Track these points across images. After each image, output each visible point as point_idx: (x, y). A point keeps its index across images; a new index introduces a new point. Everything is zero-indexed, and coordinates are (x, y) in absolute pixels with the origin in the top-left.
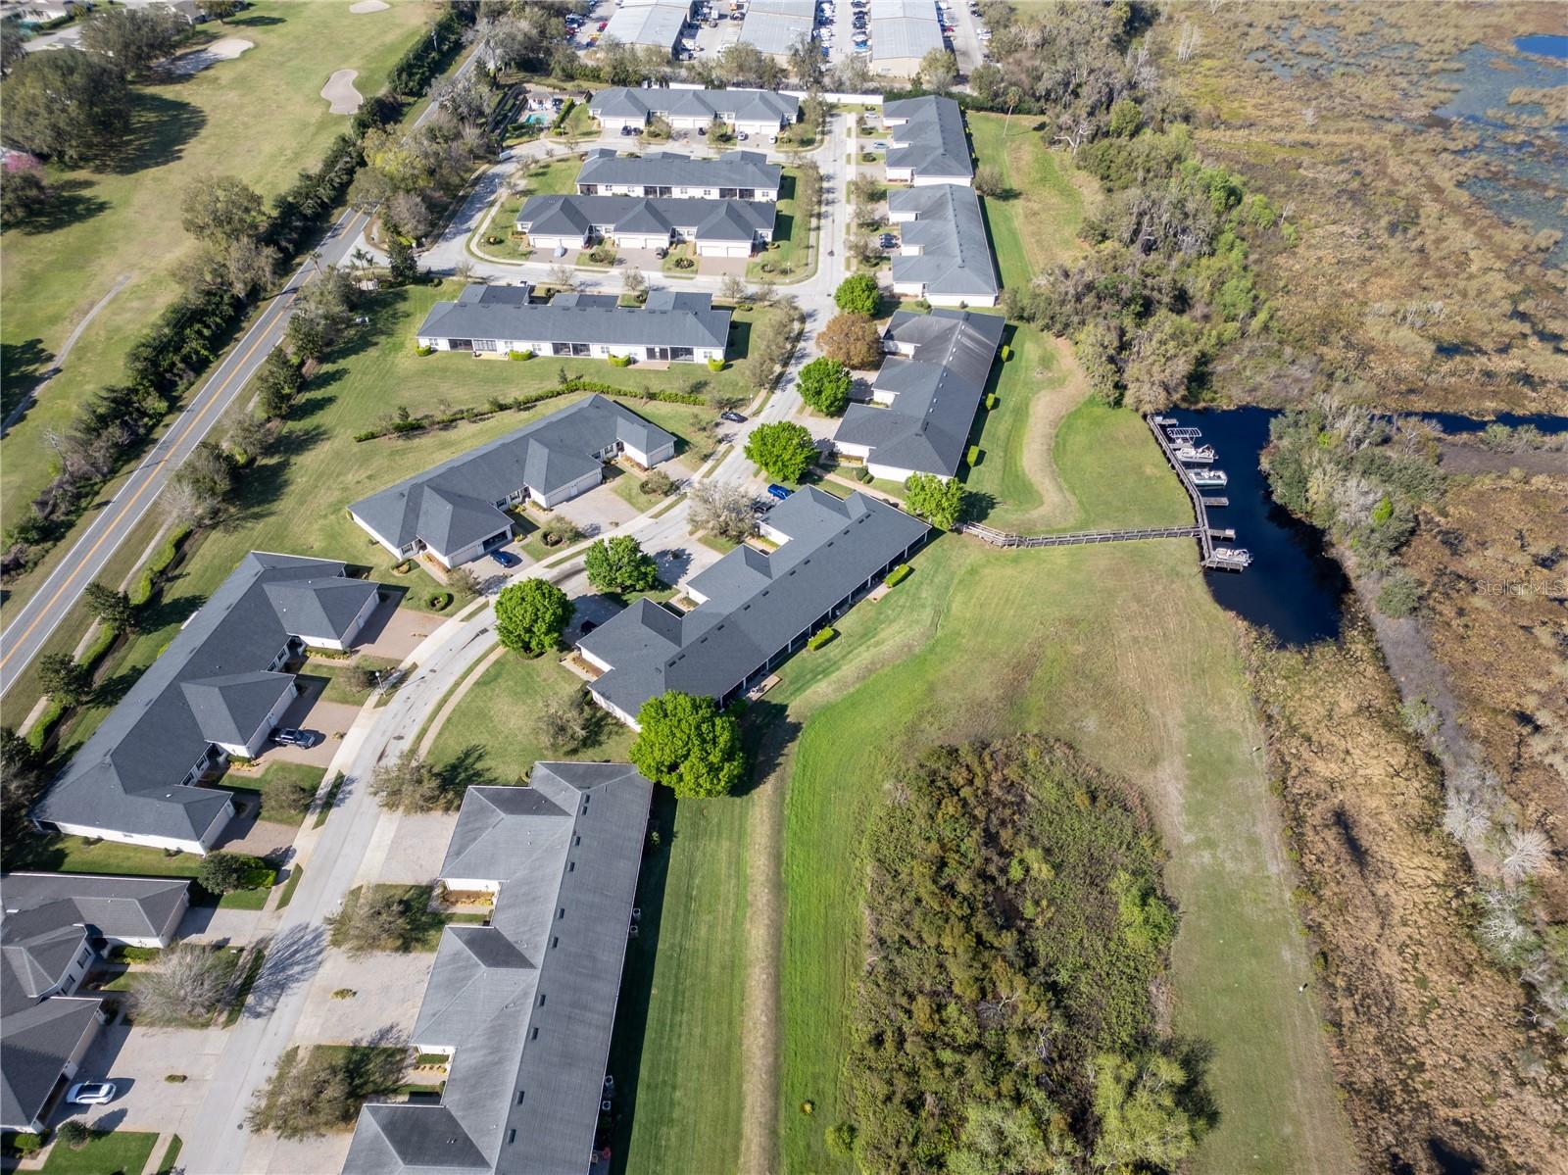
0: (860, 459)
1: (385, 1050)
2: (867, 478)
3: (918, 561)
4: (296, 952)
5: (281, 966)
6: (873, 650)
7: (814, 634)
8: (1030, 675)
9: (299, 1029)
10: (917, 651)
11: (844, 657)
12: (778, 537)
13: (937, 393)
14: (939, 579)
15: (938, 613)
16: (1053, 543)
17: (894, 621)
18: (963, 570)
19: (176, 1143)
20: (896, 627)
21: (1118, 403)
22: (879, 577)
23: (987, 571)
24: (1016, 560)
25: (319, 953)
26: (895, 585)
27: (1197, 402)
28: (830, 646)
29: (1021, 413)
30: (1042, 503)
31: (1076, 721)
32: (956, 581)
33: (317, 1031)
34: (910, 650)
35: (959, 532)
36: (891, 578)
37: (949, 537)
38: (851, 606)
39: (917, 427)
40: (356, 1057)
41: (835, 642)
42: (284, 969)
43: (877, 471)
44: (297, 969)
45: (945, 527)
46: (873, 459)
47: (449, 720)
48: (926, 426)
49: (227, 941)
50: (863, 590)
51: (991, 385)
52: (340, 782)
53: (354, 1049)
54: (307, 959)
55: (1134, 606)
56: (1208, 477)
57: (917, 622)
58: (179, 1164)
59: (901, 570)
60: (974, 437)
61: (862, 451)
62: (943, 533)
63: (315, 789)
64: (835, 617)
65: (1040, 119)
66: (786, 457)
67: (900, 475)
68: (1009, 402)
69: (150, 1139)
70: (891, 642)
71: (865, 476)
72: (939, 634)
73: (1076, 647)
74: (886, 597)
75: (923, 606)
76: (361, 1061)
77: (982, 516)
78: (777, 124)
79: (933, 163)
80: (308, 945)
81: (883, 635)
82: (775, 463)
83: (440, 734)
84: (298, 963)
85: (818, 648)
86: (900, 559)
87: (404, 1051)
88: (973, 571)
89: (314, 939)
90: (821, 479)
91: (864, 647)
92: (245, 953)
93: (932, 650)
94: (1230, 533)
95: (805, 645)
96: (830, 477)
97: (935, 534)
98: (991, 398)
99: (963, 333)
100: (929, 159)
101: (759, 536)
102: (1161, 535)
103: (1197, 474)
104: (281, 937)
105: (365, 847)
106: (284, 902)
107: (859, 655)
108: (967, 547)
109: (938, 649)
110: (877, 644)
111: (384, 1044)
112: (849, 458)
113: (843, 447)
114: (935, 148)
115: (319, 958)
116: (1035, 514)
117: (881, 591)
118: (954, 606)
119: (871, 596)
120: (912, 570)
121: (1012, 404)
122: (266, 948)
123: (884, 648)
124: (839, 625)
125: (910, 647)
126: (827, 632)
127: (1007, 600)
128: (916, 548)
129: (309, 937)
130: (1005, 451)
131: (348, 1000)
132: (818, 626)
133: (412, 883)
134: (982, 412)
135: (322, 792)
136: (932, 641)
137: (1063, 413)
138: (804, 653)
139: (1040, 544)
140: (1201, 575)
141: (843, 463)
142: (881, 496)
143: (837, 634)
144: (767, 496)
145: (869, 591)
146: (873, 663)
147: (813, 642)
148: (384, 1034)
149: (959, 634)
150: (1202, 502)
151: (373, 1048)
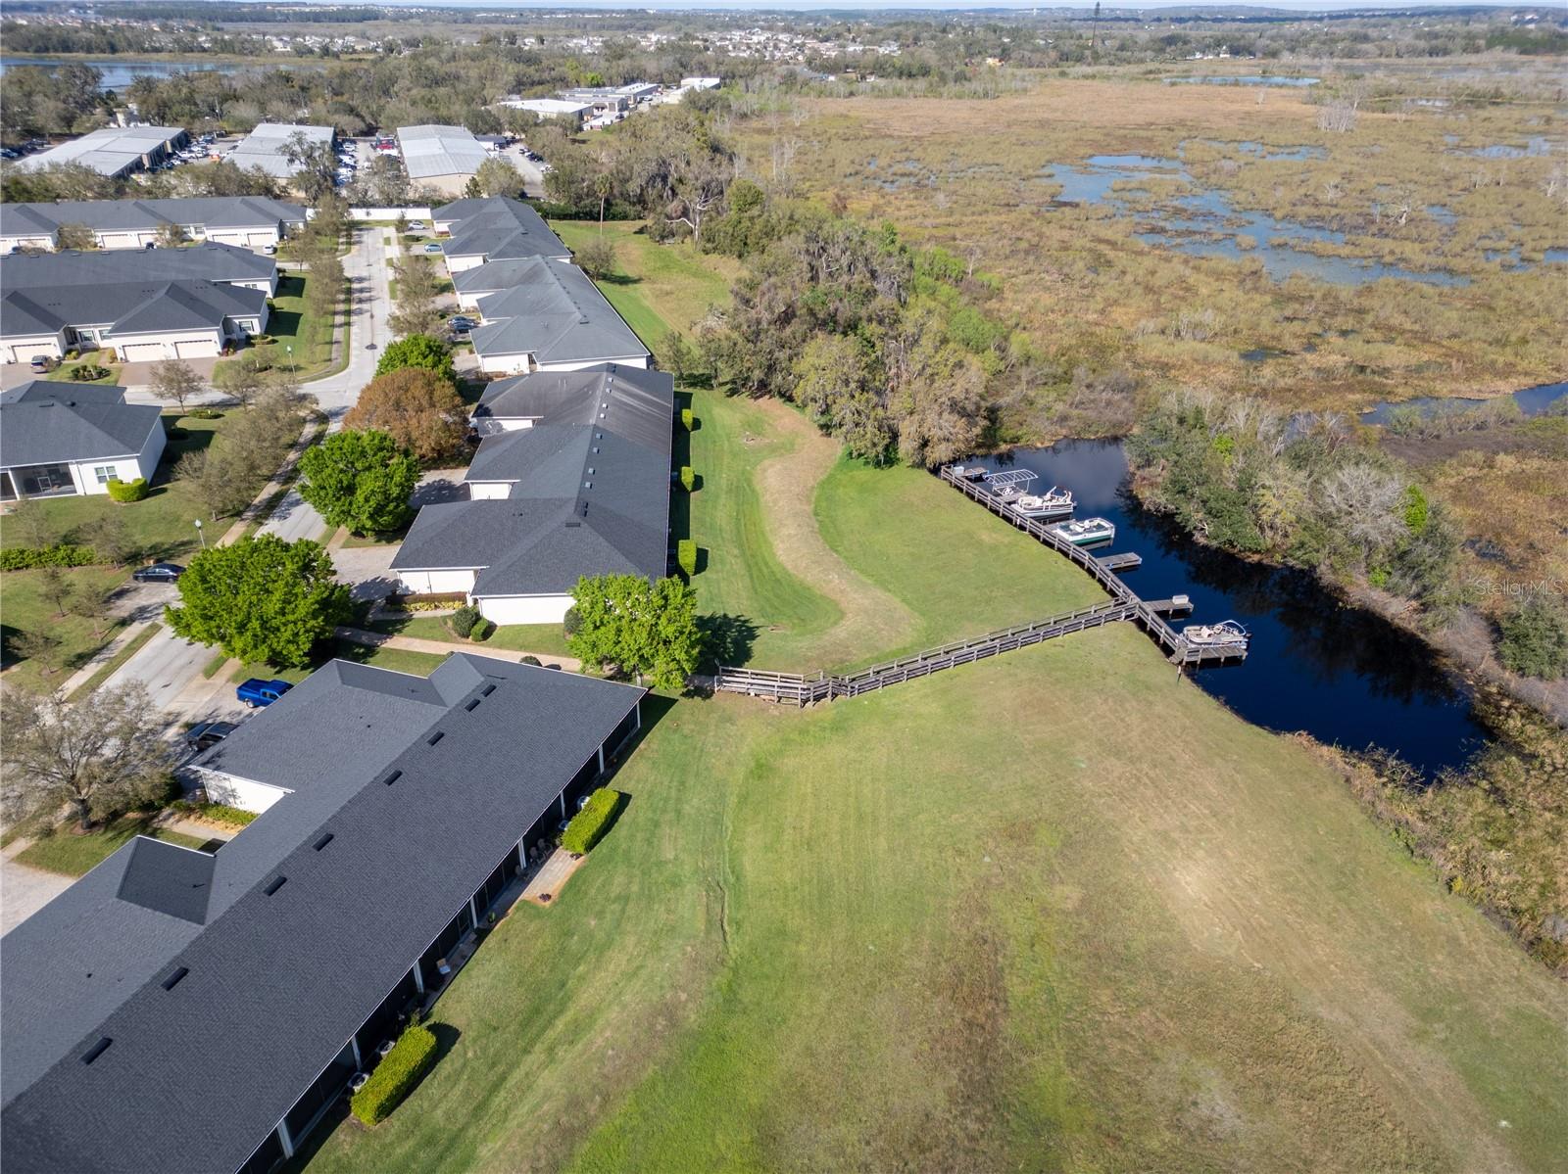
0: (460, 597)
2: (479, 628)
3: (633, 775)
6: (567, 1056)
7: (371, 1062)
8: (999, 996)
10: (692, 1018)
11: (479, 1110)
12: (256, 796)
13: (590, 459)
14: (695, 802)
15: (715, 889)
16: (897, 678)
17: (608, 944)
18: (741, 772)
20: (617, 961)
21: (888, 459)
22: (545, 836)
23: (790, 763)
24: (839, 726)
26: (590, 846)
27: (995, 445)
28: (431, 1086)
29: (744, 493)
30: (842, 615)
31: (1179, 1108)
32: (732, 800)
34: (673, 1022)
35: (706, 694)
36: (578, 829)
37: (687, 710)
38: (482, 935)
39: (569, 512)
41: (446, 1066)
43: (498, 610)
45: (675, 689)
46: (484, 587)
48: (584, 509)
50: (507, 879)
51: (680, 456)
55: (1117, 767)
56: (1082, 531)
57: (672, 930)
59: (597, 804)
60: (679, 527)
61: (459, 580)
62: (674, 701)
64: (436, 982)
65: (640, 224)
66: (272, 606)
67: (550, 609)
68: (718, 481)
70: (613, 1014)
71: (473, 625)
72: (734, 949)
73: (1059, 889)
74: (574, 883)
75: (675, 883)
77: (742, 655)
78: (274, 230)
79: (511, 244)
81: (585, 997)
82: (242, 628)
85: (385, 1110)
86: (588, 780)
88: (761, 770)
90: (371, 651)
91: (538, 1054)
93: (730, 1001)
94: (1181, 601)
95: (341, 1111)
96: (396, 643)
97: (654, 707)
98: (687, 476)
99: (611, 385)
100: (508, 240)
101: (205, 806)
102: (1075, 628)
103: (1066, 528)
107: (525, 1088)
108: (730, 720)
109: (747, 994)
110: (577, 1030)
112: (433, 600)
113: (415, 581)
114: (511, 230)
116: (841, 632)
117: (558, 870)
118: (746, 861)
119: (532, 891)
120: (624, 800)
121: (724, 483)
123: (600, 1037)
124: (449, 1007)
125: (670, 1013)
126: (415, 1042)
127: (861, 818)
128: (622, 743)
130: (741, 546)
132: (382, 1029)
134: (679, 496)
136: (722, 978)
137: (811, 483)
138: (341, 1142)
139: (874, 685)
140: (1186, 681)
141: (421, 613)
142: (514, 657)
143: (446, 1036)
144: (231, 706)
145: (525, 879)
146: (574, 1103)
147: (368, 1092)
149: (782, 933)
150: (1102, 565)
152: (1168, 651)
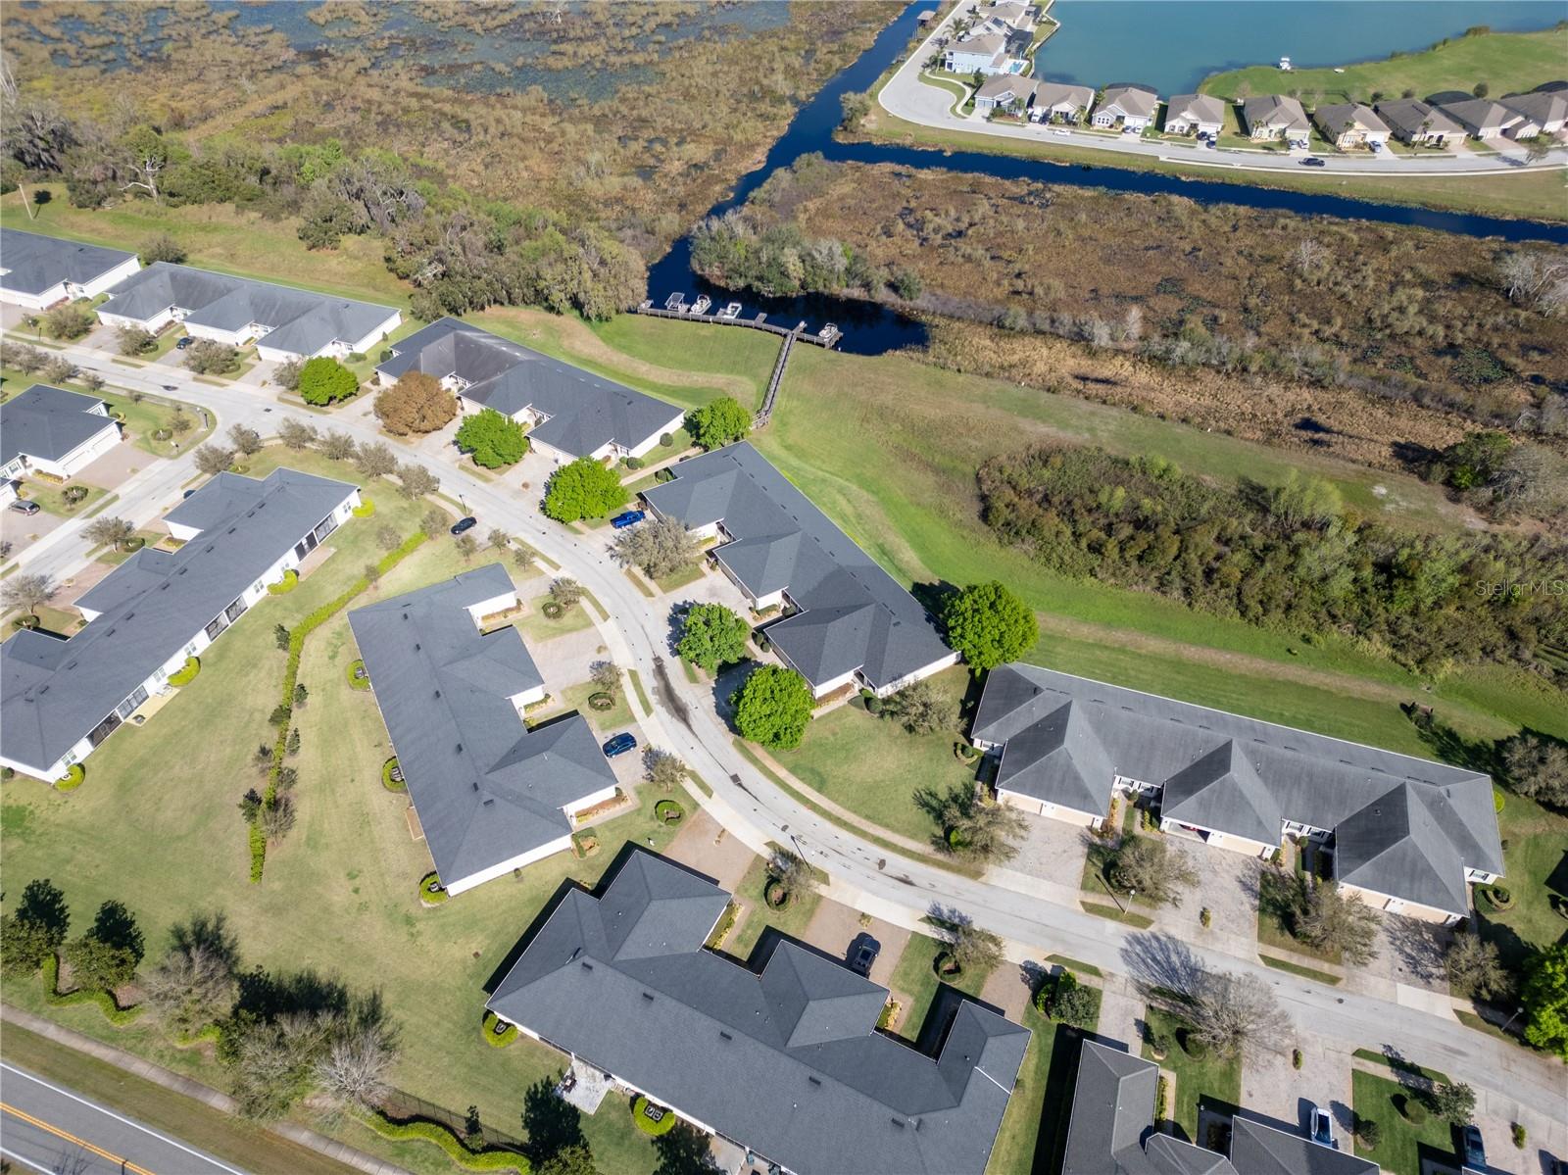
1: (1263, 886)
4: (1154, 959)
5: (1171, 973)
9: (1242, 954)
19: (1359, 1053)
25: (1157, 939)
33: (1243, 939)
40: (1270, 909)
42: (1174, 970)
43: (639, 452)
44: (1174, 958)
47: (867, 817)
49: (1138, 1022)
52: (936, 919)
53: (1262, 911)
54: (1164, 948)
56: (732, 311)
58: (1380, 1050)
63: (942, 943)
69: (1357, 1075)
76: (1274, 905)
80: (1146, 950)
83: (887, 826)
84: (1168, 958)
87: (1263, 874)
89: (1140, 943)
92: (1154, 1004)
103: (724, 314)
104: (1135, 973)
105: (1031, 899)
106: (1094, 971)
111: (1258, 887)
115: (1163, 939)
122: (1148, 986)
129: (1138, 949)
131: (1212, 915)
133: (1083, 861)
135: (947, 937)
144: (625, 531)
148: (1246, 887)
151: (1261, 896)
152: (823, 345)
